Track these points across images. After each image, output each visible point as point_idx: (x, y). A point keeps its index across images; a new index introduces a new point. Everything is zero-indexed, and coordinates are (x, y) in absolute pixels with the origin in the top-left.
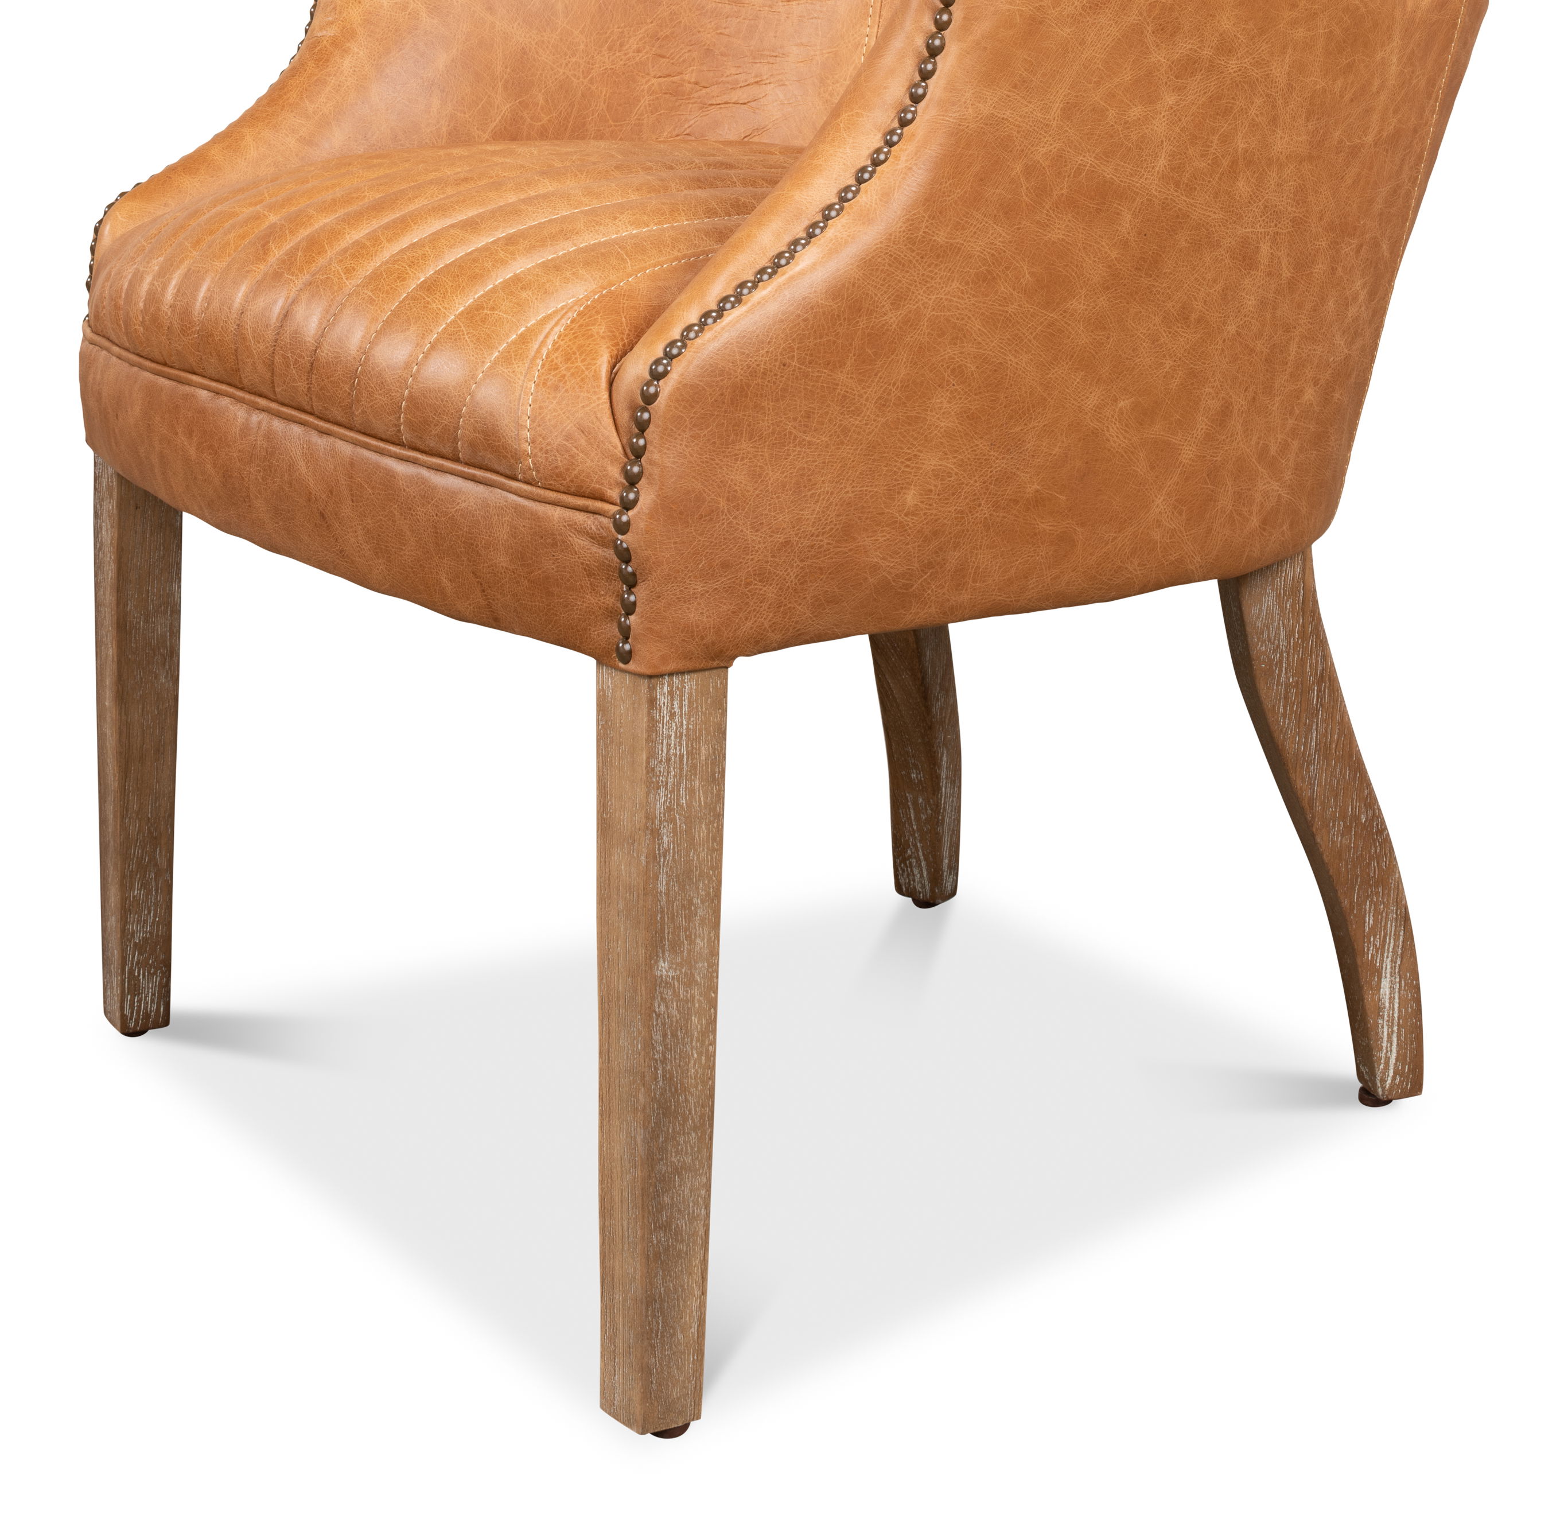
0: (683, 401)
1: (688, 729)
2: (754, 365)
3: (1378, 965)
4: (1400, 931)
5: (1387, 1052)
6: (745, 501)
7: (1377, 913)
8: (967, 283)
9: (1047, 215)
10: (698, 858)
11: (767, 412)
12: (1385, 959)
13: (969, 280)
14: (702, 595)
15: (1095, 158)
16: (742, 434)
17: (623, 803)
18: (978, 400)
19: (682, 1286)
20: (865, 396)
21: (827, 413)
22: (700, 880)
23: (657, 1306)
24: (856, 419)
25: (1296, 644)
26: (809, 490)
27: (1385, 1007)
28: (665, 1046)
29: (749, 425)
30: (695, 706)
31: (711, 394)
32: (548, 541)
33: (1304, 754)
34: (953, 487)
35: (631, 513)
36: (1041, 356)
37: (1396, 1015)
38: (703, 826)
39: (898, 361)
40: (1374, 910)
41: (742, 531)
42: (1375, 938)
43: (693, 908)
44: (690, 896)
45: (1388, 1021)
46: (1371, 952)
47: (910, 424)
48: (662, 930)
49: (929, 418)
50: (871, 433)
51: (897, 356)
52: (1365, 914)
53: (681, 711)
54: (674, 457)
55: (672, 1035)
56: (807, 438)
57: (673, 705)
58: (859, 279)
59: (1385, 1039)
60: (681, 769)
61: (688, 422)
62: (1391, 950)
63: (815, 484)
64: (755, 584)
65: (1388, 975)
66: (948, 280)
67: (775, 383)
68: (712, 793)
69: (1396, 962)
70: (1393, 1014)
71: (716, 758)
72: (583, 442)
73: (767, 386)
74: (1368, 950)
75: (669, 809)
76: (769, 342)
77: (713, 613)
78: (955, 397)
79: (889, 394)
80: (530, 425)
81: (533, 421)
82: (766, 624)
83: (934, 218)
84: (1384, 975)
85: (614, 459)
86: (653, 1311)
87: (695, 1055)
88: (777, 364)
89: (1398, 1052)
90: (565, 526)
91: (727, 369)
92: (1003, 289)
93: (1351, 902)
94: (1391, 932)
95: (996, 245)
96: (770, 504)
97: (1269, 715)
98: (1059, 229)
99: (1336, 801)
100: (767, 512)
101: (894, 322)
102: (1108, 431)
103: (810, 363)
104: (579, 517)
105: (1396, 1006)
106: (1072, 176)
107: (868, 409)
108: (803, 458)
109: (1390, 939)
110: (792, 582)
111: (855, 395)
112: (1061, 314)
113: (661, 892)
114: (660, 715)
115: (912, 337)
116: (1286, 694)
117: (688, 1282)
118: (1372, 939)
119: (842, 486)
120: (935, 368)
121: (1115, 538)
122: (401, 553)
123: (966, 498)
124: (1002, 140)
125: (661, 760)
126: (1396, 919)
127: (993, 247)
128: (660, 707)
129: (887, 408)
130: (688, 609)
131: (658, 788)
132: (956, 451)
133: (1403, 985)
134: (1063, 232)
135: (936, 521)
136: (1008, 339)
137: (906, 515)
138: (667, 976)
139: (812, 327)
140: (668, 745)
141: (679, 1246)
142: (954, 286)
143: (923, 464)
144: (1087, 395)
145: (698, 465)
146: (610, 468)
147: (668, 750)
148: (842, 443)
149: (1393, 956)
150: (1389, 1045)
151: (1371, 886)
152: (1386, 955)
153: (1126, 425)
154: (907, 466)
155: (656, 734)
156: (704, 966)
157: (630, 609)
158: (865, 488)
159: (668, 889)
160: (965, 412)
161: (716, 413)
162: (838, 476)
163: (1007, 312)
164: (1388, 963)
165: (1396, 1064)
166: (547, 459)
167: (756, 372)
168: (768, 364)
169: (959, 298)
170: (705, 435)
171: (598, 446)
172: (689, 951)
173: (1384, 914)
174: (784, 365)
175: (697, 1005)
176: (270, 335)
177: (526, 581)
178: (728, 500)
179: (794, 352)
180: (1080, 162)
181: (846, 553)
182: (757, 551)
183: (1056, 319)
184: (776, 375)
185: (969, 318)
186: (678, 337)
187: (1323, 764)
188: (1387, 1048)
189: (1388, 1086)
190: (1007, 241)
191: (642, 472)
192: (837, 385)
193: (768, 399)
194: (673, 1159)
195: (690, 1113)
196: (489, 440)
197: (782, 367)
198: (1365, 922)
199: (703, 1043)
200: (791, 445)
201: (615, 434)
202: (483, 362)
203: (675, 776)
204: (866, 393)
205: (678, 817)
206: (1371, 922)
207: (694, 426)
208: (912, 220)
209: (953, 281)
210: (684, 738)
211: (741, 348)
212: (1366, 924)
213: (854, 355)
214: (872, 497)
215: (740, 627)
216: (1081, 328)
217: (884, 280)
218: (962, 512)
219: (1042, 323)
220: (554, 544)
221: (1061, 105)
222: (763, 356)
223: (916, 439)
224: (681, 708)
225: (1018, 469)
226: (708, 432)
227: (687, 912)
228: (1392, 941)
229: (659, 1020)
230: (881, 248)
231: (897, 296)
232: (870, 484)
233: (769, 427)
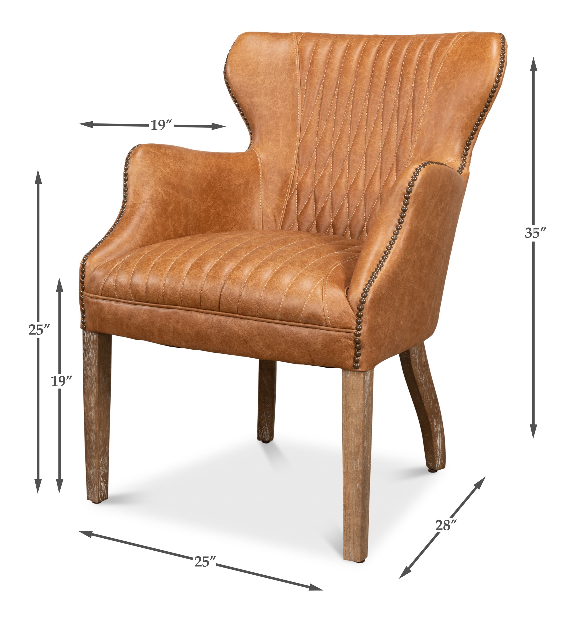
1: (368, 384)
2: (382, 292)
3: (437, 435)
4: (441, 426)
6: (381, 326)
7: (437, 422)
9: (422, 249)
10: (370, 416)
11: (384, 304)
13: (411, 267)
15: (429, 234)
16: (380, 310)
17: (354, 405)
18: (411, 297)
21: (392, 303)
22: (370, 422)
25: (420, 353)
27: (438, 446)
28: (365, 464)
33: (422, 382)
35: (360, 332)
37: (440, 448)
38: (370, 408)
45: (439, 450)
48: (365, 434)
51: (401, 287)
52: (434, 422)
56: (389, 309)
59: (438, 454)
60: (368, 394)
62: (439, 431)
63: (390, 321)
65: (439, 438)
69: (440, 434)
72: (344, 315)
73: (384, 297)
74: (435, 432)
75: (366, 404)
76: (384, 286)
78: (408, 296)
79: (400, 297)
80: (328, 312)
81: (329, 311)
85: (353, 318)
87: (368, 465)
89: (441, 457)
90: (340, 337)
93: (431, 420)
94: (439, 427)
97: (414, 373)
99: (428, 394)
104: (344, 334)
105: (440, 445)
111: (395, 298)
112: (422, 274)
114: (365, 381)
115: (403, 282)
116: (418, 367)
118: (435, 429)
119: (394, 321)
120: (406, 290)
122: (279, 348)
127: (415, 258)
128: (365, 379)
129: (399, 300)
132: (407, 310)
133: (442, 440)
134: (424, 253)
135: (404, 328)
136: (415, 281)
137: (401, 327)
138: (366, 446)
142: (409, 269)
144: (423, 293)
145: (374, 318)
146: (353, 321)
147: (366, 390)
148: (394, 310)
150: (439, 456)
151: (435, 416)
153: (427, 300)
154: (401, 314)
155: (365, 386)
156: (370, 443)
157: (358, 356)
159: (366, 424)
160: (409, 300)
162: (393, 318)
163: (415, 274)
164: (439, 435)
165: (440, 461)
166: (334, 320)
169: (410, 272)
171: (349, 316)
176: (218, 293)
177: (327, 351)
178: (378, 326)
179: (388, 287)
180: (427, 236)
182: (382, 338)
185: (411, 277)
186: (365, 287)
187: (426, 384)
191: (362, 321)
192: (393, 296)
193: (384, 301)
196: (314, 317)
197: (386, 292)
200: (387, 311)
201: (353, 312)
202: (307, 297)
203: (367, 396)
204: (397, 297)
206: (435, 424)
210: (368, 386)
213: (396, 288)
214: (397, 323)
216: (424, 277)
218: (407, 325)
219: (419, 276)
220: (337, 341)
221: (426, 222)
223: (403, 308)
224: (368, 379)
228: (439, 429)
229: (364, 457)
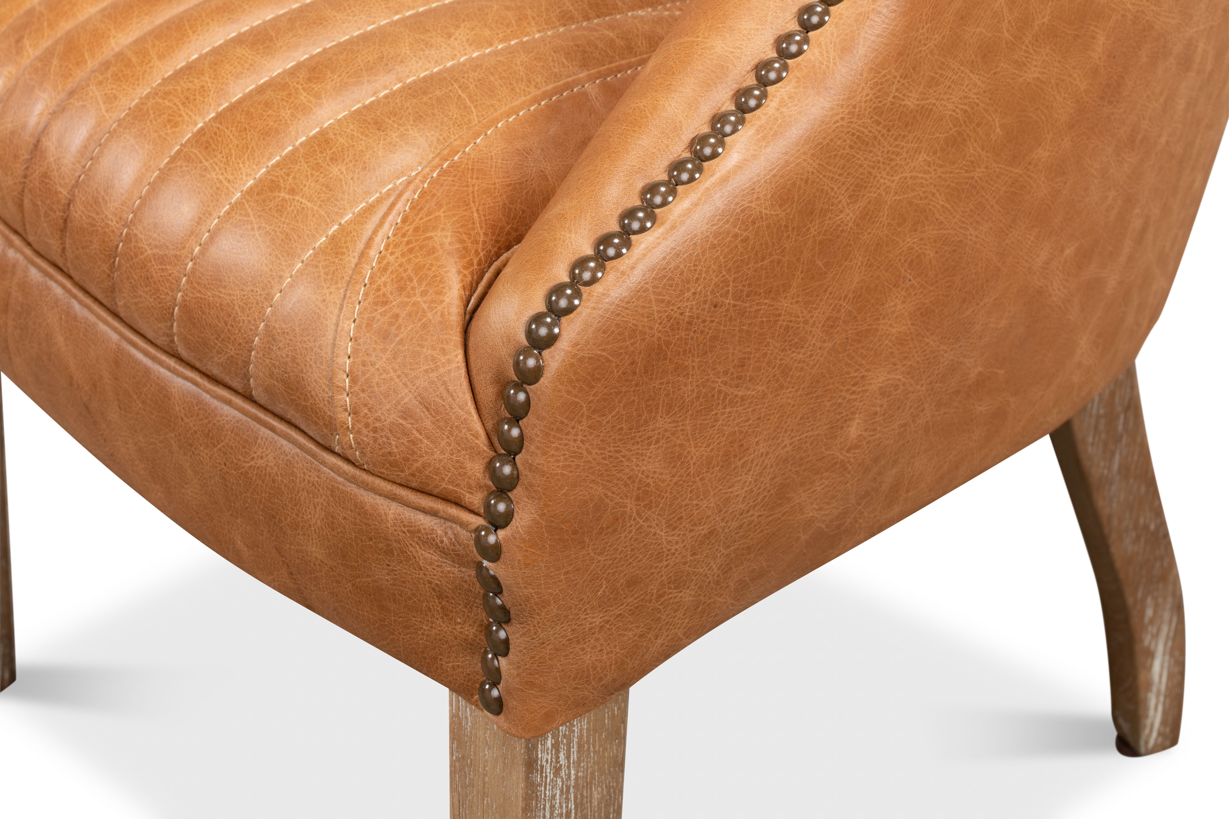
2: (677, 315)
6: (659, 495)
8: (935, 152)
11: (691, 373)
12: (1159, 643)
13: (938, 148)
14: (601, 627)
16: (658, 408)
20: (811, 321)
21: (765, 354)
24: (799, 353)
26: (740, 459)
29: (667, 395)
30: (586, 749)
31: (617, 366)
32: (380, 545)
34: (899, 400)
35: (501, 533)
36: (1001, 221)
39: (851, 268)
41: (655, 534)
42: (1152, 627)
45: (1156, 694)
47: (859, 342)
49: (880, 328)
50: (815, 365)
53: (569, 761)
57: (558, 759)
62: (1164, 634)
63: (748, 449)
64: (669, 594)
65: (1160, 656)
66: (915, 152)
67: (702, 332)
70: (1161, 687)
72: (428, 423)
73: (692, 338)
76: (697, 279)
79: (839, 311)
80: (350, 387)
81: (354, 382)
83: (906, 76)
84: (1157, 656)
85: (474, 452)
88: (707, 306)
90: (404, 532)
91: (640, 328)
92: (971, 151)
94: (1166, 620)
95: (970, 98)
96: (691, 492)
100: (687, 501)
101: (851, 219)
102: (1052, 286)
103: (748, 296)
104: (425, 521)
107: (813, 336)
108: (734, 420)
109: (1164, 626)
110: (713, 576)
112: (1026, 168)
119: (779, 441)
123: (911, 407)
127: (967, 101)
128: (542, 766)
130: (583, 650)
135: (879, 445)
137: (848, 451)
139: (753, 249)
140: (552, 808)
142: (920, 158)
143: (870, 384)
145: (598, 464)
149: (1165, 639)
150: (1155, 713)
152: (1160, 640)
154: (854, 393)
155: (537, 801)
157: (500, 648)
158: (805, 435)
161: (624, 389)
162: (775, 431)
163: (973, 178)
166: (375, 440)
167: (678, 323)
168: (694, 310)
169: (925, 172)
170: (608, 422)
171: (451, 432)
174: (715, 306)
177: (350, 584)
178: (638, 498)
179: (729, 285)
181: (779, 519)
182: (674, 554)
183: (1020, 175)
184: (704, 321)
185: (933, 194)
186: (565, 278)
188: (1153, 715)
190: (981, 92)
191: (518, 478)
193: (693, 355)
197: (712, 309)
200: (721, 407)
201: (475, 417)
204: (812, 317)
207: (594, 411)
209: (920, 152)
211: (660, 294)
213: (802, 272)
214: (811, 443)
216: (1043, 179)
217: (843, 168)
222: (688, 300)
225: (965, 356)
226: (613, 417)
228: (1166, 627)
231: (857, 185)
232: (810, 429)
233: (693, 391)
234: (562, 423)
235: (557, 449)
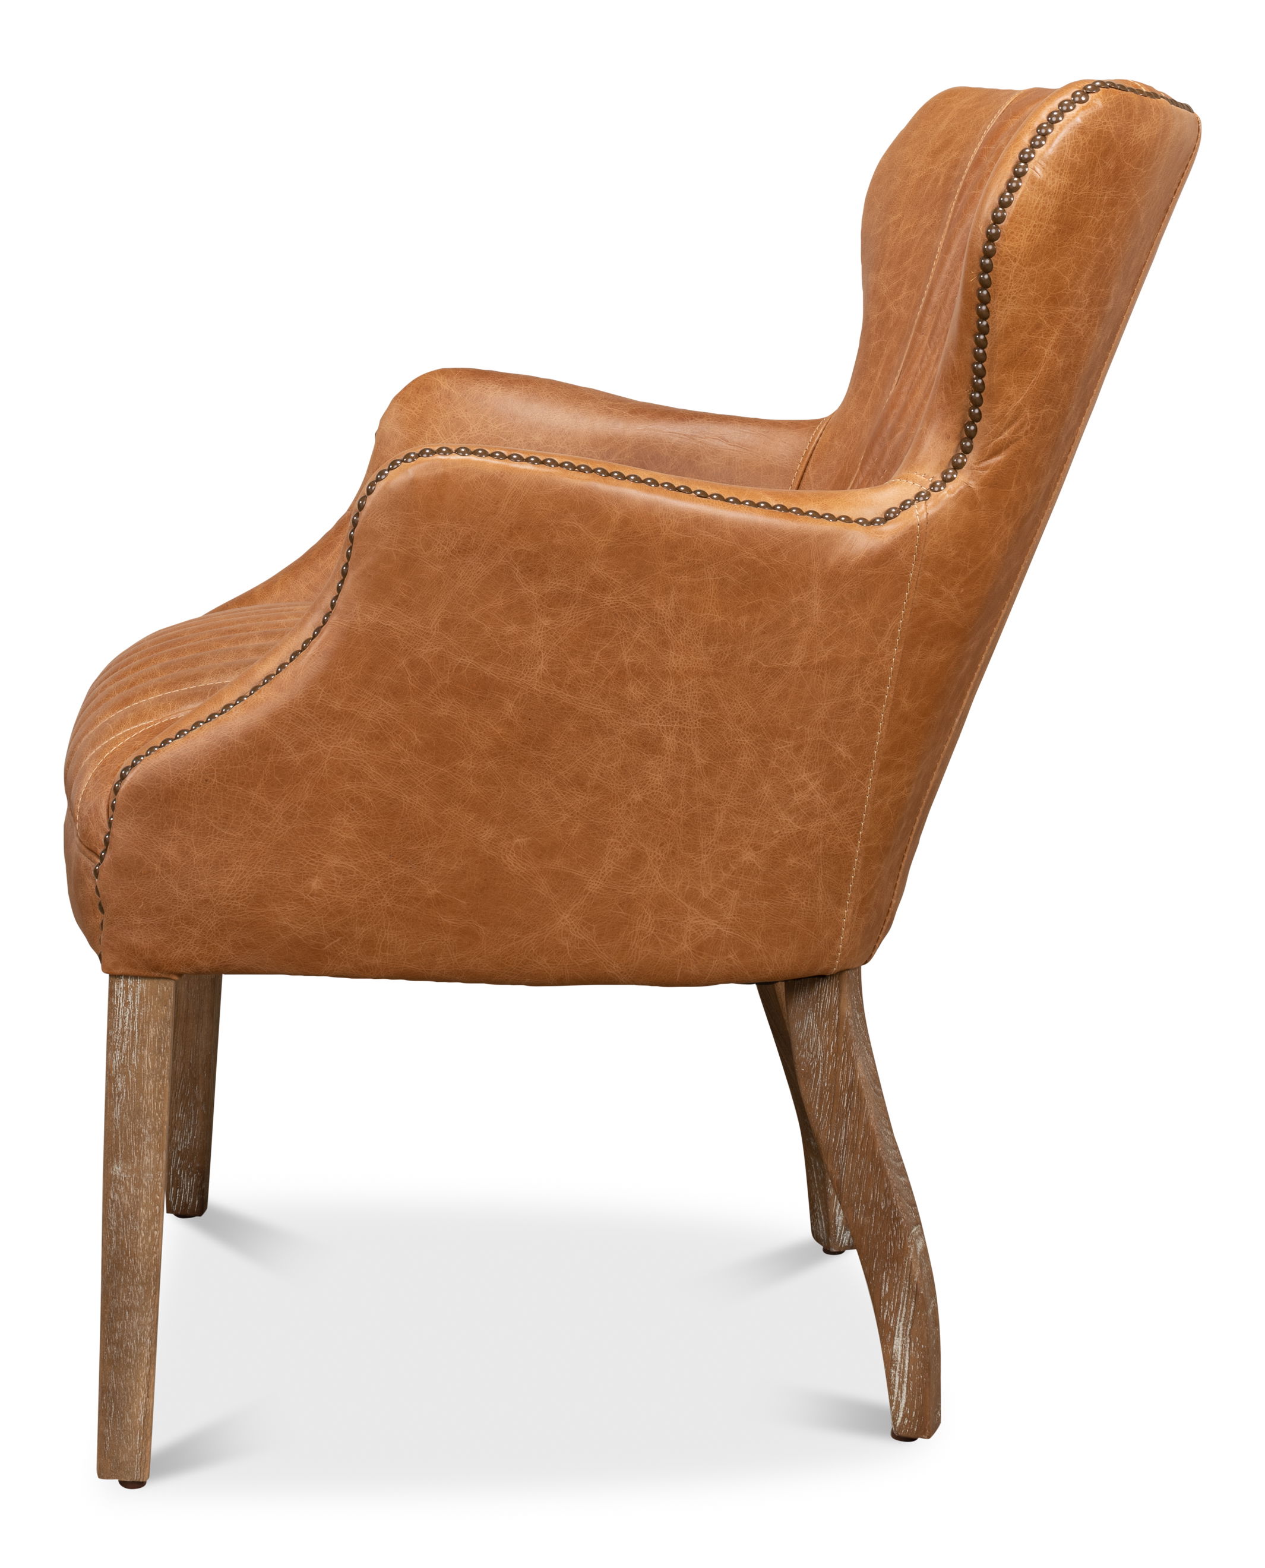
0: (130, 795)
1: (139, 1015)
2: (183, 778)
3: (892, 1325)
4: (911, 1303)
5: (898, 1397)
7: (892, 1283)
8: (362, 740)
9: (432, 697)
10: (146, 1103)
11: (193, 811)
12: (898, 1322)
13: (364, 738)
14: (141, 926)
15: (474, 660)
16: (174, 823)
18: (376, 823)
19: (131, 1388)
20: (274, 809)
21: (242, 817)
22: (147, 1118)
23: (111, 1395)
24: (266, 824)
25: (831, 1057)
26: (225, 868)
27: (897, 1361)
28: (119, 1223)
29: (179, 818)
30: (145, 1000)
31: (151, 794)
33: (836, 1145)
34: (354, 881)
35: (101, 865)
36: (434, 798)
37: (906, 1369)
38: (151, 1082)
39: (302, 788)
40: (889, 1281)
41: (172, 888)
42: (889, 1303)
43: (142, 1135)
44: (139, 1126)
45: (899, 1372)
46: (886, 1314)
47: (313, 833)
48: (117, 1145)
49: (331, 830)
50: (279, 835)
51: (301, 784)
52: (882, 1283)
53: (134, 1002)
54: (124, 832)
55: (124, 1216)
56: (226, 832)
57: (127, 997)
58: (267, 729)
59: (897, 1386)
60: (133, 1041)
61: (133, 810)
62: (903, 1316)
64: (182, 925)
65: (901, 1335)
66: (344, 736)
67: (199, 792)
68: (158, 1061)
69: (907, 1326)
70: (904, 1367)
71: (162, 1037)
72: (93, 815)
73: (193, 793)
74: (884, 1312)
75: (123, 1066)
76: (194, 762)
77: (149, 940)
78: (354, 818)
81: (82, 799)
82: (194, 954)
83: (329, 691)
84: (896, 1334)
85: (103, 829)
86: (107, 1397)
87: (143, 1235)
88: (201, 779)
89: (907, 1399)
90: (85, 869)
91: (162, 779)
92: (394, 747)
94: (903, 1301)
95: (386, 715)
96: (194, 873)
98: (444, 708)
100: (191, 878)
101: (298, 760)
102: (505, 859)
103: (228, 782)
105: (907, 1362)
106: (453, 671)
107: (277, 818)
108: (222, 845)
109: (903, 1307)
110: (212, 928)
111: (265, 807)
112: (451, 770)
113: (116, 1119)
114: (117, 1002)
115: (314, 773)
116: (821, 1095)
117: (136, 1386)
118: (887, 1304)
119: (254, 868)
120: (335, 796)
121: (519, 938)
123: (368, 891)
124: (387, 641)
125: (117, 1032)
126: (909, 1292)
127: (384, 716)
128: (117, 997)
129: (294, 819)
130: (131, 934)
131: (115, 1050)
132: (357, 857)
133: (913, 1346)
134: (449, 711)
135: (339, 903)
136: (402, 782)
137: (311, 895)
138: (120, 1176)
139: (227, 757)
140: (124, 1023)
141: (129, 1360)
142: (349, 740)
143: (327, 862)
144: (482, 830)
145: (140, 840)
146: (101, 834)
147: (123, 1026)
148: (255, 839)
149: (905, 1321)
150: (900, 1392)
151: (887, 1261)
152: (898, 1318)
153: (524, 857)
154: (311, 862)
155: (114, 1014)
156: (150, 1176)
158: (275, 872)
159: (121, 1118)
160: (364, 830)
161: (153, 807)
162: (250, 861)
164: (900, 1326)
165: (905, 1408)
166: (82, 824)
167: (184, 783)
168: (193, 779)
169: (354, 749)
170: (145, 821)
172: (139, 1164)
173: (898, 1286)
174: (206, 781)
175: (144, 1201)
178: (162, 865)
179: (214, 772)
180: (460, 662)
181: (259, 915)
183: (446, 773)
184: (200, 787)
185: (365, 764)
187: (850, 1156)
188: (898, 1394)
189: (898, 1424)
190: (396, 713)
191: (110, 840)
192: (251, 799)
194: (124, 1300)
195: (138, 1272)
197: (205, 782)
198: (881, 1289)
199: (149, 1228)
200: (213, 835)
201: (106, 811)
203: (128, 1045)
204: (275, 807)
205: (130, 1072)
206: (887, 1289)
207: (140, 813)
208: (310, 691)
209: (349, 737)
210: (136, 1020)
211: (174, 765)
212: (883, 1291)
213: (264, 780)
214: (280, 879)
215: (171, 952)
216: (472, 781)
217: (288, 731)
218: (365, 900)
219: (433, 774)
221: (439, 620)
222: (189, 772)
223: (319, 844)
224: (134, 999)
225: (417, 876)
226: (148, 819)
227: (137, 1137)
228: (904, 1308)
229: (114, 1205)
230: (285, 708)
231: (300, 743)
232: (278, 870)
233: (195, 821)
234: (123, 814)
235: (120, 826)
